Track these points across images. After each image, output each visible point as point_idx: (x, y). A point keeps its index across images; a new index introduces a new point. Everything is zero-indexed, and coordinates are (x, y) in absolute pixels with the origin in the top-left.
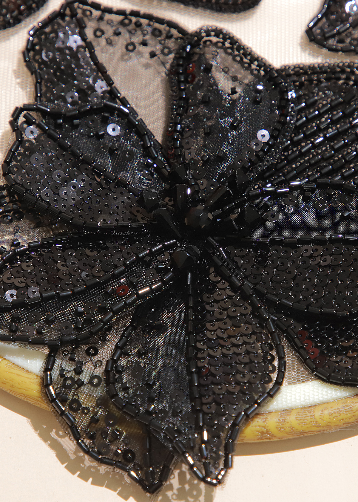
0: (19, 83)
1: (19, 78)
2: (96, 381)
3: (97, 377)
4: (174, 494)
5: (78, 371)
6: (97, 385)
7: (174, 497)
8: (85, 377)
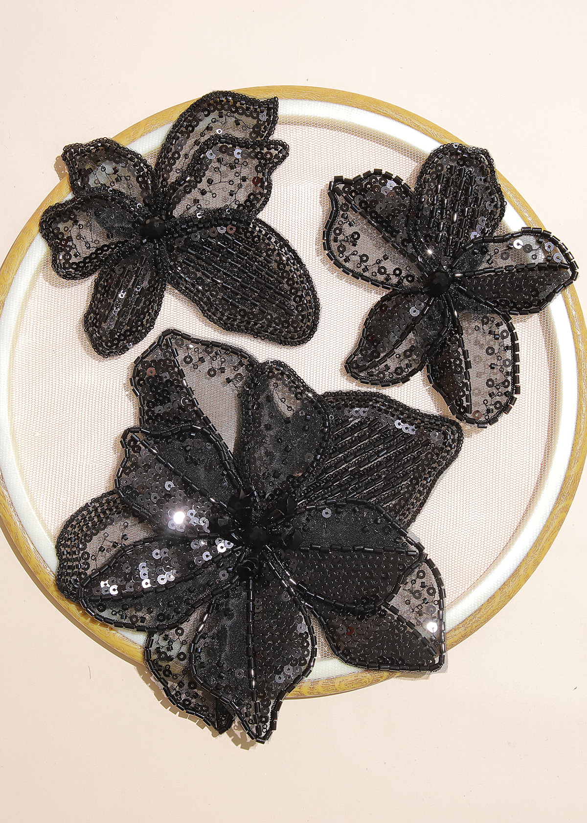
0: (127, 395)
1: (128, 391)
2: (182, 656)
3: (182, 653)
4: (235, 726)
5: (170, 649)
6: (183, 660)
7: (236, 728)
8: (173, 653)
